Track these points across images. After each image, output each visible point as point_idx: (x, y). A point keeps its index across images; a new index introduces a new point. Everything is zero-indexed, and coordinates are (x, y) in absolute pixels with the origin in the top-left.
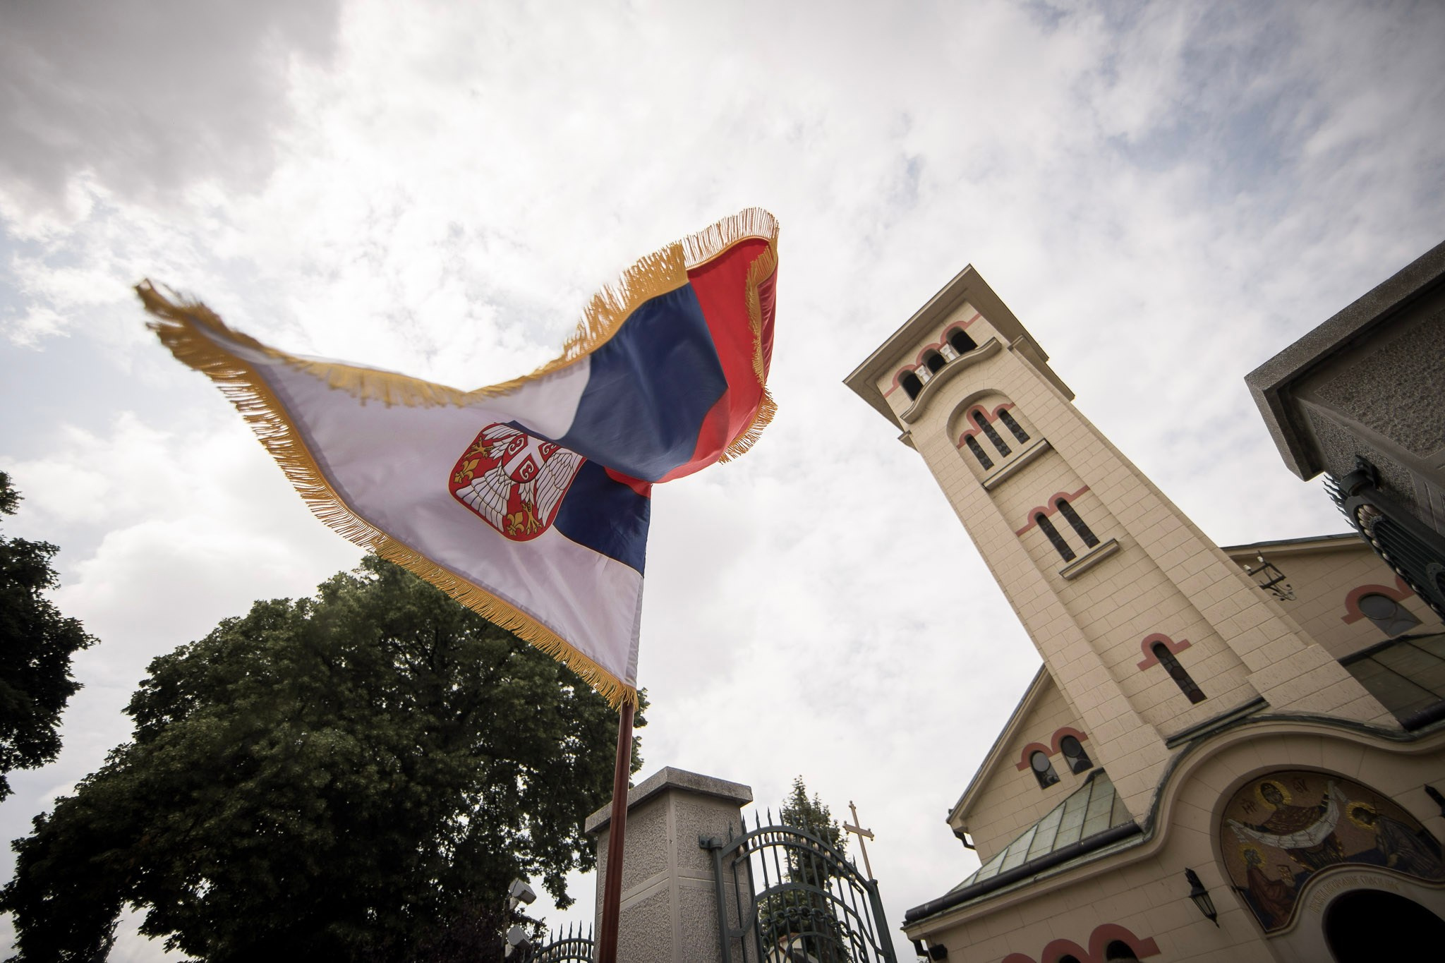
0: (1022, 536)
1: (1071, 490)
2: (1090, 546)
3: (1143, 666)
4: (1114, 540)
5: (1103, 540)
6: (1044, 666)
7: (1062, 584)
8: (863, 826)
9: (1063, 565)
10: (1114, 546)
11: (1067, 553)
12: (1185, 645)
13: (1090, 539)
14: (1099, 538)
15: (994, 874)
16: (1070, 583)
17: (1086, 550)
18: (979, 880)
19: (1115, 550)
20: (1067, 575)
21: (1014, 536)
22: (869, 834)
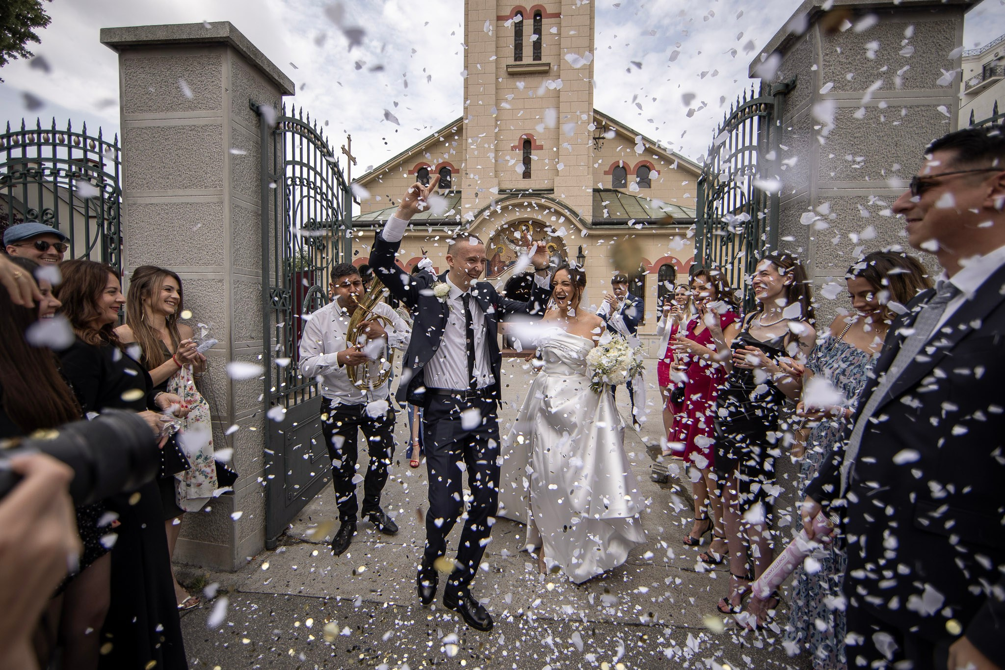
0: (500, 22)
1: (550, 9)
2: (534, 60)
3: (513, 148)
4: (549, 65)
5: (544, 60)
6: (461, 119)
7: (503, 74)
9: (511, 61)
10: (547, 68)
11: (518, 56)
12: (541, 148)
13: (537, 56)
14: (543, 58)
15: (371, 219)
16: (508, 76)
17: (530, 61)
18: (360, 220)
19: (543, 73)
20: (509, 70)
21: (495, 18)
22: (354, 160)
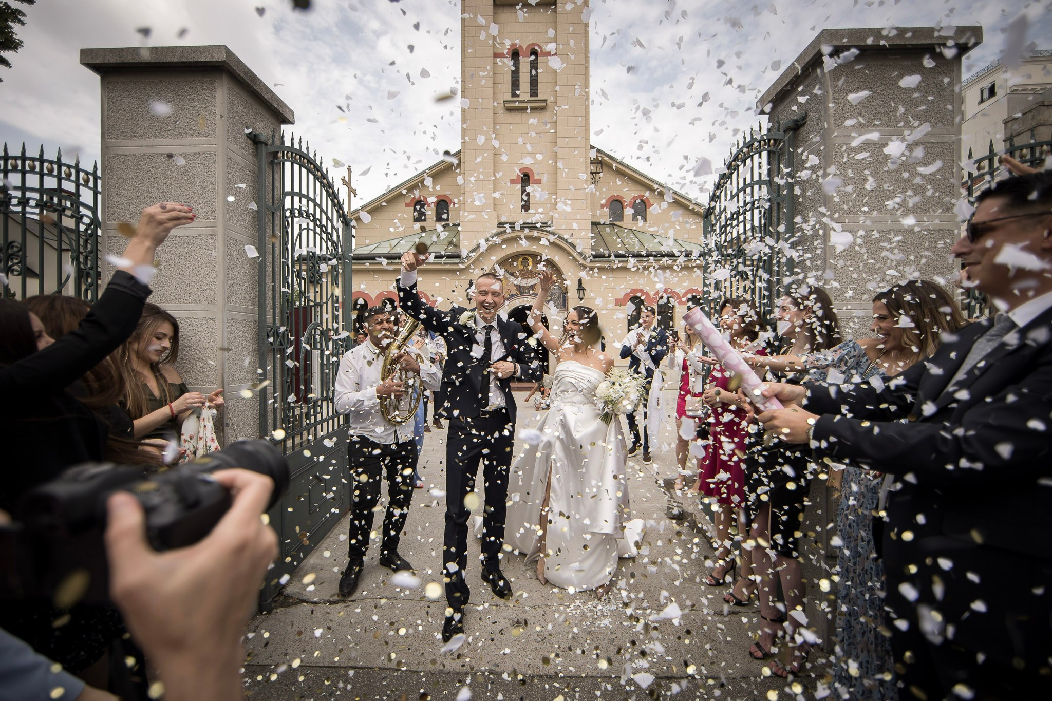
0: (496, 59)
2: (531, 96)
3: (513, 182)
4: (546, 101)
5: (541, 96)
7: (501, 110)
8: (353, 186)
9: (508, 97)
10: (544, 104)
11: (515, 92)
12: (538, 181)
13: (534, 92)
14: (539, 94)
16: (506, 112)
17: (527, 97)
18: (359, 253)
19: (540, 109)
20: (507, 105)
21: (492, 54)
22: (354, 192)
